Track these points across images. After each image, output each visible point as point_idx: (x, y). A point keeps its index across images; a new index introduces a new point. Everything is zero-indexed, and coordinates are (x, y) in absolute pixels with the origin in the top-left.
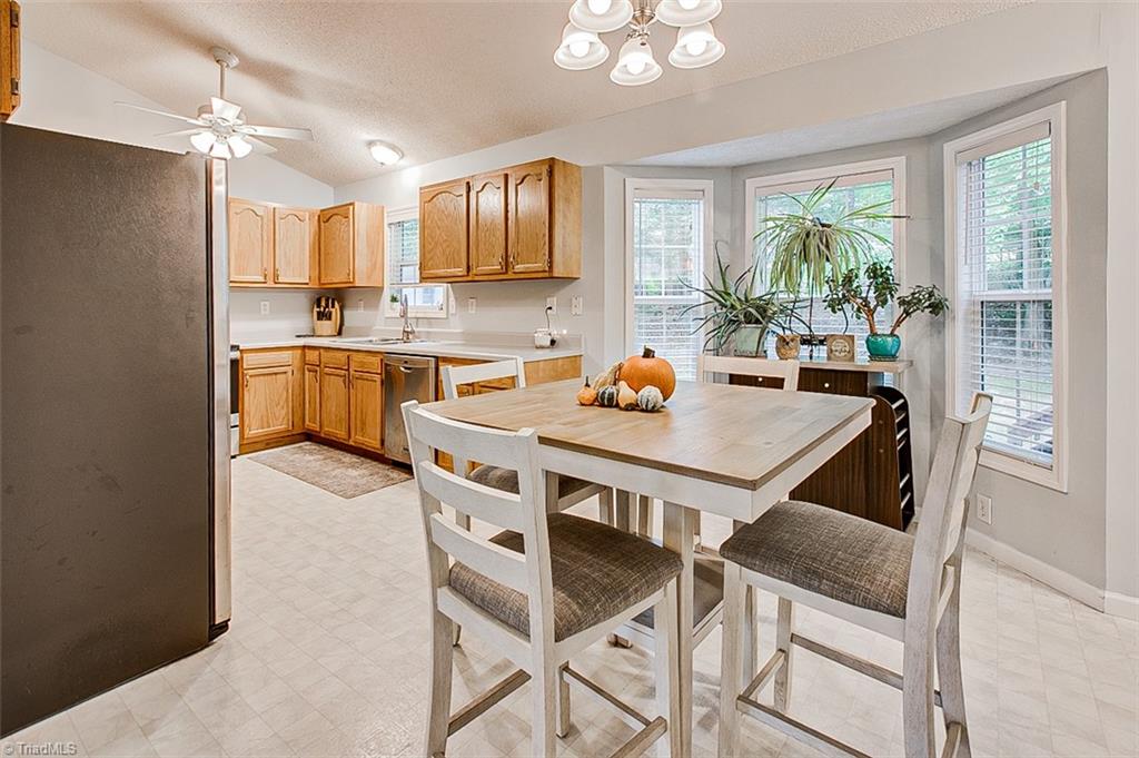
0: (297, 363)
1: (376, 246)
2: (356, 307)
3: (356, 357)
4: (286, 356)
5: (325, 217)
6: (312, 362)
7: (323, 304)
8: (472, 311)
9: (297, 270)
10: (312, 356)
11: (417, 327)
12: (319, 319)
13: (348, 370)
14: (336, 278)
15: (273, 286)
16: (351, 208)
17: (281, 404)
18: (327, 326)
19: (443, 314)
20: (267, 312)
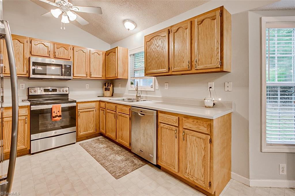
0: (97, 107)
1: (125, 63)
2: (118, 86)
3: (118, 106)
4: (93, 105)
5: (107, 54)
6: (102, 107)
7: (107, 85)
8: (166, 88)
9: (98, 73)
10: (103, 105)
11: (141, 94)
12: (105, 90)
13: (116, 112)
14: (111, 76)
15: (89, 79)
16: (117, 49)
17: (92, 122)
18: (108, 93)
19: (153, 89)
20: (88, 88)
